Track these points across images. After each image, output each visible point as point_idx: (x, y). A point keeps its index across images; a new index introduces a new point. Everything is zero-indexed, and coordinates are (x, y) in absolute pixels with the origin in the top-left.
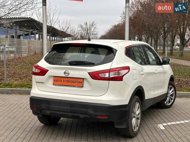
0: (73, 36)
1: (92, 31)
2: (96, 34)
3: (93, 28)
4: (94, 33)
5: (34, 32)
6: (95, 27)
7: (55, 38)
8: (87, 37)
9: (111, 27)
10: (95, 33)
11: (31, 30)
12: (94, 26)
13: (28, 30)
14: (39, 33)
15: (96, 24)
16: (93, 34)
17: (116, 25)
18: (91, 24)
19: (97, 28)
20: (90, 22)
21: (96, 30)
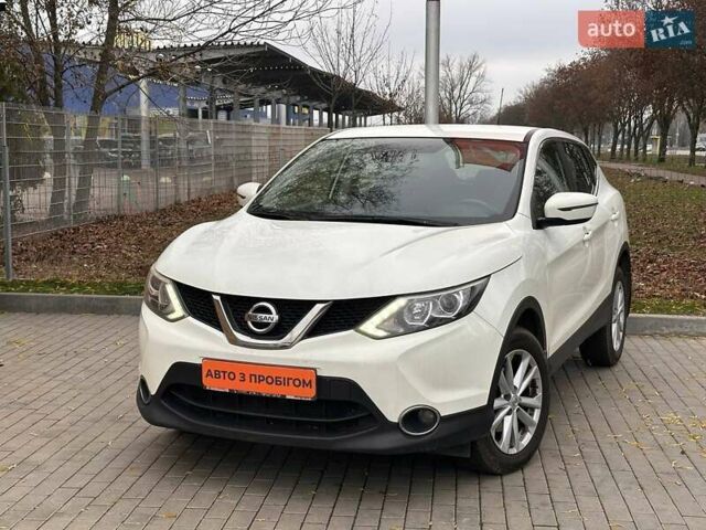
0: (400, 109)
1: (468, 92)
2: (483, 102)
3: (473, 79)
4: (477, 97)
5: (269, 95)
6: (481, 77)
7: (340, 117)
8: (451, 111)
9: (545, 74)
10: (481, 96)
11: (262, 89)
12: (477, 73)
13: (252, 91)
14: (285, 99)
15: (484, 62)
16: (471, 103)
17: (564, 68)
18: (466, 62)
19: (487, 76)
20: (461, 58)
21: (485, 86)
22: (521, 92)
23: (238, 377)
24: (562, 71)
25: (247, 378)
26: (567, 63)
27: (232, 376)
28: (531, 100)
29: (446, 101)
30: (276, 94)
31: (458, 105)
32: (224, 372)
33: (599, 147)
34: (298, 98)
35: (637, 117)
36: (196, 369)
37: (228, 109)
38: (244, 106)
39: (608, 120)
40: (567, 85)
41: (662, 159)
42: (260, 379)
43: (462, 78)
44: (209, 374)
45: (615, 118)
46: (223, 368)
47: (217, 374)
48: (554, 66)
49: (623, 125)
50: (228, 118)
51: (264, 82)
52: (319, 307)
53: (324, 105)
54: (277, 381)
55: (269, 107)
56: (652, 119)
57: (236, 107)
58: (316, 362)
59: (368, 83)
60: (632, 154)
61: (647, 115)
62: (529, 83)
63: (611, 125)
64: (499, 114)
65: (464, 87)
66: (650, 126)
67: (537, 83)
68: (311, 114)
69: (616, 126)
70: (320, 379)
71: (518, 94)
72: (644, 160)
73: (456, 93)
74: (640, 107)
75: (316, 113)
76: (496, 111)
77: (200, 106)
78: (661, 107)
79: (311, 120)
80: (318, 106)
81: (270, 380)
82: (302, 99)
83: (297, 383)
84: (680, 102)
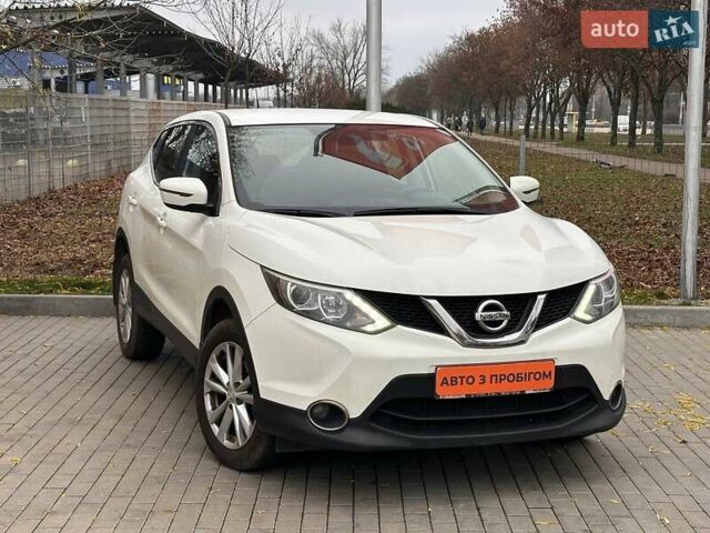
1: (362, 61)
5: (138, 64)
8: (344, 82)
9: (450, 42)
11: (128, 58)
17: (473, 35)
18: (359, 28)
22: (423, 61)
23: (478, 380)
24: (469, 39)
25: (488, 379)
26: (475, 29)
27: (470, 380)
28: (434, 70)
29: (338, 72)
30: (145, 63)
31: (352, 75)
32: (462, 378)
33: (511, 124)
34: (171, 68)
35: (553, 91)
36: (428, 380)
37: (88, 78)
38: (108, 74)
39: (521, 94)
40: (474, 54)
41: (581, 137)
42: (500, 378)
43: (355, 45)
44: (445, 381)
45: (529, 92)
46: (458, 373)
47: (454, 381)
49: (538, 100)
50: (86, 92)
52: (541, 298)
53: (201, 76)
54: (518, 378)
55: (137, 77)
56: (569, 93)
57: (100, 76)
58: (552, 352)
60: (548, 131)
61: (565, 85)
62: (431, 49)
63: (523, 100)
65: (358, 55)
66: (567, 101)
67: (441, 51)
68: (185, 85)
69: (529, 101)
70: (559, 369)
71: (421, 64)
72: (562, 138)
73: (349, 61)
74: (554, 81)
75: (191, 85)
76: (394, 83)
77: (53, 76)
78: (579, 82)
79: (185, 92)
80: (193, 77)
81: (511, 378)
82: (175, 69)
83: (538, 376)
84: (600, 75)
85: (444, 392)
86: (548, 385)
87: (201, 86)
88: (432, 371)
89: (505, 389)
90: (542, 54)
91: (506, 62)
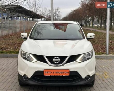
0: (44, 18)
1: (57, 14)
2: (60, 16)
3: (58, 12)
5: (19, 15)
9: (71, 11)
10: (59, 15)
11: (17, 14)
13: (16, 14)
14: (22, 16)
15: (60, 9)
18: (56, 9)
19: (60, 11)
20: (56, 8)
21: (60, 13)
23: (52, 73)
24: (74, 11)
25: (54, 73)
26: (75, 9)
27: (51, 73)
28: (69, 16)
31: (55, 17)
32: (49, 72)
36: (42, 72)
37: (11, 17)
38: (14, 17)
40: (75, 13)
41: (92, 27)
42: (57, 73)
43: (56, 12)
44: (45, 72)
45: (84, 19)
46: (48, 71)
47: (47, 73)
48: (73, 10)
49: (85, 21)
50: (11, 19)
51: (18, 13)
52: (68, 57)
53: (30, 17)
54: (61, 73)
55: (19, 17)
56: (91, 19)
59: (39, 13)
60: (87, 26)
61: (90, 19)
63: (83, 21)
64: (63, 18)
66: (90, 21)
67: (70, 13)
68: (27, 18)
69: (84, 21)
72: (89, 27)
73: (55, 14)
74: (88, 18)
75: (28, 18)
76: (62, 18)
78: (92, 17)
79: (27, 20)
81: (60, 73)
82: (26, 16)
83: (66, 73)
84: (96, 16)
85: (45, 75)
86: (68, 75)
87: (30, 19)
88: (43, 70)
89: (58, 75)
90: (86, 13)
91: (80, 14)
